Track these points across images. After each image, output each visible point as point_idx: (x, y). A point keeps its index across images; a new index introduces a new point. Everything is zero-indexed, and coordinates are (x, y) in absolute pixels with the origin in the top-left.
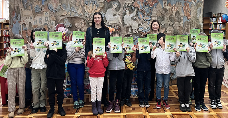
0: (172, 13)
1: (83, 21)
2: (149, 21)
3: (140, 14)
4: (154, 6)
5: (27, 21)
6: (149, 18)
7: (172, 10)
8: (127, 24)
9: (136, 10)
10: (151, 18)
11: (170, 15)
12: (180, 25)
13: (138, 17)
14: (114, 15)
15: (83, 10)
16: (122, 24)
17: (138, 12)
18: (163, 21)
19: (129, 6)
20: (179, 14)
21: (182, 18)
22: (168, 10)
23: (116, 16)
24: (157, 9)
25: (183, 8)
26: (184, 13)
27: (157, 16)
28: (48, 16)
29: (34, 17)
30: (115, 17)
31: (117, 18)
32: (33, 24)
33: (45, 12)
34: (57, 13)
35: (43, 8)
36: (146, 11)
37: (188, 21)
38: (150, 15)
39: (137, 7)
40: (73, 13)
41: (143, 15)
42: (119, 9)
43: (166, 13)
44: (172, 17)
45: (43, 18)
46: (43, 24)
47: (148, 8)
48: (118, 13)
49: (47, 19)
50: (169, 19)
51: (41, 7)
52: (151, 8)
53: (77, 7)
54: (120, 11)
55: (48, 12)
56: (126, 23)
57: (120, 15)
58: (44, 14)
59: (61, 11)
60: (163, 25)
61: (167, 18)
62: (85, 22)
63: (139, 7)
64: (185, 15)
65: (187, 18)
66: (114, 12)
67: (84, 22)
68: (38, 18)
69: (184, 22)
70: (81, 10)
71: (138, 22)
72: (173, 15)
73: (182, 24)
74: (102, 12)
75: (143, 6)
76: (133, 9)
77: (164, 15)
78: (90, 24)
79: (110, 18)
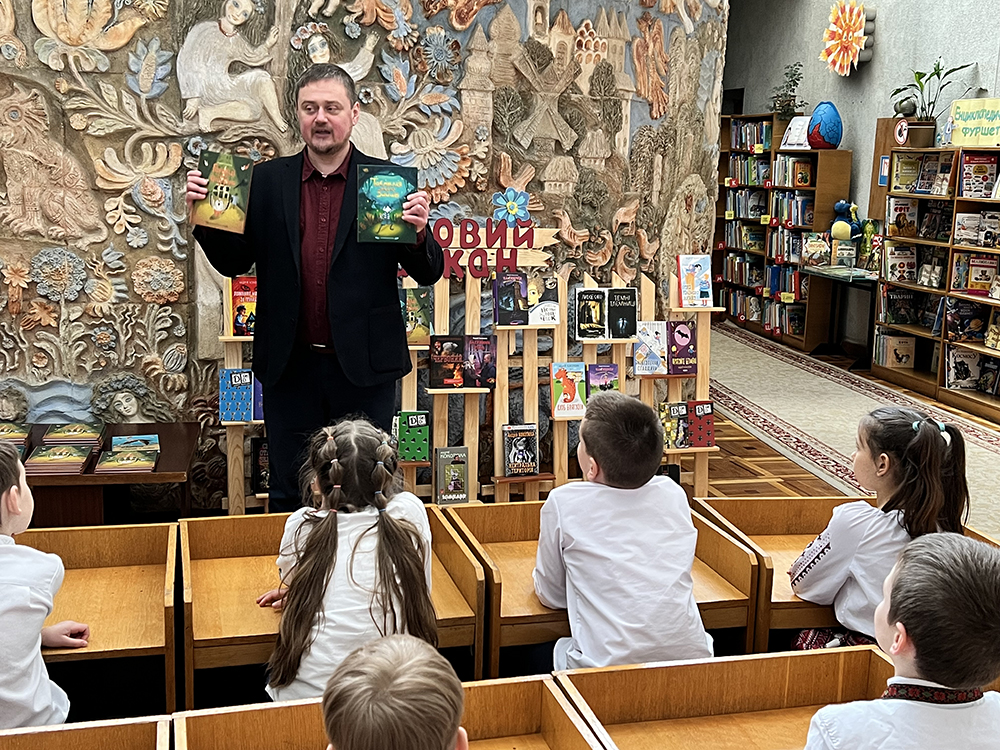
0: (576, 75)
1: (23, 95)
2: (450, 114)
3: (396, 69)
4: (480, 27)
6: (447, 100)
7: (572, 54)
9: (371, 41)
10: (458, 96)
11: (560, 86)
12: (613, 147)
13: (384, 91)
14: (235, 68)
15: (23, 26)
16: (283, 125)
17: (385, 55)
18: (526, 123)
19: (329, 11)
20: (612, 81)
21: (626, 109)
22: (551, 58)
23: (249, 76)
24: (494, 46)
25: (634, 46)
26: (636, 78)
27: (491, 87)
30: (242, 82)
31: (256, 88)
36: (431, 50)
37: (655, 126)
38: (452, 78)
39: (376, 25)
41: (415, 77)
42: (267, 29)
43: (541, 72)
44: (574, 97)
47: (443, 33)
48: (260, 55)
50: (556, 110)
52: (458, 38)
54: (271, 40)
57: (275, 67)
60: (526, 143)
61: (544, 104)
62: (42, 102)
63: (388, 26)
64: (638, 93)
65: (648, 108)
66: (237, 47)
67: (30, 105)
69: (631, 132)
71: (381, 122)
72: (577, 89)
73: (623, 136)
74: (155, 45)
75: (411, 21)
76: (355, 31)
77: (531, 88)
78: (77, 121)
79: (210, 87)
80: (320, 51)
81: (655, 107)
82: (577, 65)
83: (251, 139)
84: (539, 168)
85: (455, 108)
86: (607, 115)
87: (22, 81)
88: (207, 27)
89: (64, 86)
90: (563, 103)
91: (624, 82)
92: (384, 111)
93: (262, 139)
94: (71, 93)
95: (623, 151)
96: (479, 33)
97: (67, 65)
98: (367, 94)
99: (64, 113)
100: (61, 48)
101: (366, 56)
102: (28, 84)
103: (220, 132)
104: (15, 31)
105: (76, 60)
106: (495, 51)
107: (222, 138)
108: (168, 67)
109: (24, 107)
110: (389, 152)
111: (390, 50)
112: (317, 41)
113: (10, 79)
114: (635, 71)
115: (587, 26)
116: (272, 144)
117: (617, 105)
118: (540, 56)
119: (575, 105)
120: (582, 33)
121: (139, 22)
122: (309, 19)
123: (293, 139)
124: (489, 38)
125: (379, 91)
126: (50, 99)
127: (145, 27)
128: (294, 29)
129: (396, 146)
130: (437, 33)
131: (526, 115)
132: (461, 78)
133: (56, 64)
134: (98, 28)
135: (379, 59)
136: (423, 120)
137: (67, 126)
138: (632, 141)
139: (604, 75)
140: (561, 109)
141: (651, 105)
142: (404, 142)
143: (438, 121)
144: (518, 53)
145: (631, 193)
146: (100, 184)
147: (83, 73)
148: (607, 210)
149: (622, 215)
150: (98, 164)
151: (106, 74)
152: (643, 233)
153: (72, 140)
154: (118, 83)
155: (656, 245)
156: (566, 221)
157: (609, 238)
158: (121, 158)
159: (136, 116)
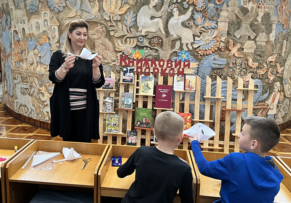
0: (257, 16)
1: (100, 27)
2: (214, 29)
3: (198, 17)
4: (225, 3)
5: (19, 27)
6: (213, 24)
7: (256, 10)
8: (174, 34)
9: (191, 9)
10: (217, 23)
11: (251, 20)
12: (268, 38)
13: (194, 23)
14: (152, 18)
15: (101, 9)
16: (164, 33)
17: (195, 12)
18: (238, 31)
19: (179, 1)
20: (270, 18)
21: (274, 26)
22: (248, 11)
23: (156, 20)
24: (230, 9)
25: (278, 7)
26: (278, 17)
27: (228, 20)
28: (48, 18)
29: (29, 20)
30: (154, 22)
31: (157, 23)
32: (27, 32)
33: (43, 12)
34: (61, 13)
35: (40, 6)
36: (209, 10)
37: (284, 32)
38: (215, 18)
39: (193, 4)
40: (85, 14)
41: (204, 18)
42: (162, 7)
43: (244, 16)
44: (255, 23)
45: (41, 21)
46: (41, 31)
47: (213, 5)
48: (159, 14)
49: (46, 23)
50: (249, 27)
51: (38, 3)
52: (218, 7)
53: (92, 3)
54: (162, 10)
55: (48, 12)
56: (172, 32)
57: (163, 17)
58: (42, 15)
59: (67, 11)
60: (238, 37)
61: (245, 25)
62: (104, 29)
63: (196, 4)
65: (282, 26)
66: (153, 12)
67: (101, 29)
68: (34, 21)
69: (276, 33)
70: (98, 9)
71: (193, 32)
72: (257, 21)
73: (272, 37)
74: (132, 12)
75: (203, 2)
76: (186, 6)
77: (241, 20)
78: (112, 33)
79: (145, 23)
80: (176, 12)
81: (285, 26)
82: (257, 13)
83: (155, 37)
84: (242, 44)
85: (215, 27)
86: (267, 28)
87: (100, 23)
88: (146, 7)
89: (109, 24)
90: (251, 25)
91: (274, 18)
92: (193, 29)
93: (158, 37)
94: (111, 26)
95: (272, 39)
96: (225, 5)
97: (110, 19)
98: (189, 24)
99: (109, 31)
100: (109, 15)
101: (189, 13)
102: (101, 24)
103: (147, 35)
104: (99, 11)
105: (113, 17)
106: (230, 10)
107: (147, 37)
108: (135, 18)
109: (100, 30)
110: (194, 40)
111: (197, 11)
112: (175, 9)
113: (97, 23)
114: (278, 15)
115: (262, 2)
116: (161, 38)
117: (271, 25)
118: (244, 11)
119: (256, 25)
120: (260, 4)
121: (128, 7)
122: (174, 3)
123: (167, 37)
124: (228, 6)
125: (192, 22)
126: (106, 28)
127: (130, 8)
128: (169, 6)
129: (196, 38)
130: (211, 5)
131: (239, 28)
132: (218, 18)
133: (108, 19)
134: (118, 9)
135: (193, 14)
136: (205, 30)
137: (110, 34)
138: (276, 36)
139: (267, 16)
140: (251, 27)
141: (283, 25)
142: (199, 37)
143: (210, 31)
144: (237, 10)
145: (275, 52)
146: (117, 49)
147: (114, 21)
148: (266, 57)
149: (270, 59)
150: (116, 44)
151: (119, 21)
152: (278, 65)
153: (110, 38)
154: (122, 23)
155: (282, 68)
156: (251, 60)
157: (265, 66)
158: (122, 43)
159: (126, 32)
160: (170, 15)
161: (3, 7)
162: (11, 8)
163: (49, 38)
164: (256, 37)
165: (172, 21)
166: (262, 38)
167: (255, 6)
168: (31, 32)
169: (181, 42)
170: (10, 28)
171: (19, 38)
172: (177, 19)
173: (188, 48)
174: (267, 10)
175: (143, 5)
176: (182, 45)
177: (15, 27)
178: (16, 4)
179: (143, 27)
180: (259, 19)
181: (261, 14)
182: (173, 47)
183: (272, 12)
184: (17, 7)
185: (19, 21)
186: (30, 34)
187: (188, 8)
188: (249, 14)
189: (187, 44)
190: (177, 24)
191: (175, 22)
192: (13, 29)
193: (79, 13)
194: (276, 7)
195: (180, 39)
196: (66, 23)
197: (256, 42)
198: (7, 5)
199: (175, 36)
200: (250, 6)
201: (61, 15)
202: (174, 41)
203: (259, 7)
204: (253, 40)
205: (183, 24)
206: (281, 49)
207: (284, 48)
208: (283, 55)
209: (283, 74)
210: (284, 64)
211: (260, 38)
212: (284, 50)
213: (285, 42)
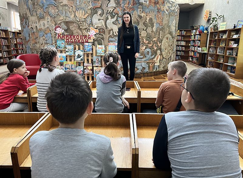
1: (75, 24)
3: (119, 19)
5: (34, 25)
8: (109, 27)
9: (116, 16)
11: (144, 21)
12: (152, 29)
14: (99, 20)
15: (75, 16)
16: (105, 27)
19: (111, 12)
28: (49, 20)
29: (39, 22)
30: (100, 22)
31: (102, 22)
32: (38, 28)
33: (46, 18)
34: (56, 18)
35: (45, 14)
37: (160, 27)
40: (68, 18)
43: (140, 19)
45: (46, 22)
46: (46, 27)
48: (102, 18)
49: (48, 23)
51: (43, 13)
53: (70, 13)
54: (103, 16)
55: (49, 17)
56: (108, 27)
57: (104, 20)
58: (46, 19)
59: (58, 17)
61: (141, 24)
63: (118, 14)
64: (157, 22)
65: (159, 24)
66: (99, 17)
68: (42, 22)
70: (74, 16)
71: (117, 26)
72: (146, 22)
73: (154, 29)
74: (90, 17)
75: (122, 13)
76: (114, 15)
77: (139, 21)
78: (81, 27)
79: (96, 22)
80: (110, 18)
81: (160, 24)
82: (146, 18)
83: (101, 29)
84: (141, 32)
86: (151, 25)
88: (96, 15)
89: (79, 23)
90: (144, 24)
91: (154, 20)
94: (80, 24)
95: (155, 30)
99: (79, 26)
100: (79, 18)
101: (115, 18)
102: (76, 23)
105: (81, 19)
109: (75, 26)
111: (119, 17)
112: (109, 16)
113: (74, 22)
114: (156, 19)
115: (148, 13)
116: (104, 29)
117: (153, 24)
118: (140, 17)
119: (146, 24)
121: (88, 15)
123: (106, 29)
125: (117, 22)
126: (78, 24)
128: (106, 15)
133: (79, 20)
134: (83, 16)
135: (117, 18)
138: (156, 29)
139: (151, 20)
144: (137, 17)
145: (156, 36)
146: (84, 35)
147: (82, 21)
148: (152, 38)
149: (154, 39)
150: (83, 32)
151: (84, 21)
152: (158, 42)
153: (80, 29)
154: (86, 22)
155: (161, 44)
156: (145, 40)
157: (152, 42)
158: (86, 32)
159: (87, 26)
160: (107, 19)
161: (24, 16)
162: (29, 16)
163: (50, 31)
164: (146, 29)
165: (108, 21)
166: (149, 30)
167: (145, 15)
168: (41, 28)
169: (113, 31)
170: (28, 26)
171: (34, 31)
172: (110, 21)
173: (116, 34)
174: (151, 17)
175: (94, 14)
176: (113, 32)
177: (31, 26)
178: (32, 14)
179: (95, 24)
180: (148, 21)
181: (148, 19)
182: (109, 33)
183: (153, 18)
184: (32, 15)
185: (34, 22)
186: (40, 29)
187: (115, 15)
188: (143, 18)
189: (116, 32)
190: (110, 23)
191: (109, 22)
192: (30, 27)
193: (65, 18)
194: (155, 15)
195: (112, 30)
196: (59, 23)
197: (146, 31)
198: (26, 14)
199: (110, 28)
200: (142, 15)
201: (56, 19)
202: (110, 31)
203: (147, 15)
204: (145, 30)
205: (113, 23)
206: (159, 35)
207: (161, 34)
208: (160, 38)
209: (161, 47)
210: (162, 42)
211: (148, 29)
212: (161, 35)
213: (161, 31)
